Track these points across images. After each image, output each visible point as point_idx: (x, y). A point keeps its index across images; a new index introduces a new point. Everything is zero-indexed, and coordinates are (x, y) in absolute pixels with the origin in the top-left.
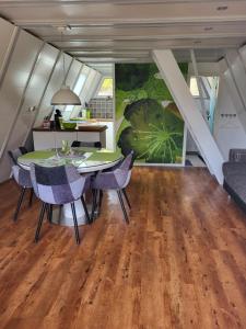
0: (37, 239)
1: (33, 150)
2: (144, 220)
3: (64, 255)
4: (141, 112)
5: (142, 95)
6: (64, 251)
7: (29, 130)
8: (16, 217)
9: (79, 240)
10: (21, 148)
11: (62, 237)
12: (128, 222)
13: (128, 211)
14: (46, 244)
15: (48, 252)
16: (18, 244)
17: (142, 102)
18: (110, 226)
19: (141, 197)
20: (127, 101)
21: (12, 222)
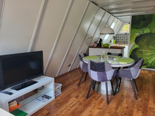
0: (88, 97)
1: (88, 55)
2: (147, 100)
3: (100, 109)
4: (145, 40)
5: (147, 31)
6: (100, 106)
7: (88, 47)
8: (79, 85)
9: (108, 102)
10: (84, 54)
11: (100, 99)
12: (136, 99)
13: (137, 93)
14: (91, 101)
15: (93, 105)
16: (79, 97)
17: (147, 34)
18: (125, 99)
19: (144, 86)
20: (137, 34)
21: (77, 87)
